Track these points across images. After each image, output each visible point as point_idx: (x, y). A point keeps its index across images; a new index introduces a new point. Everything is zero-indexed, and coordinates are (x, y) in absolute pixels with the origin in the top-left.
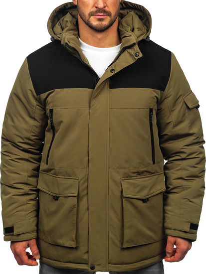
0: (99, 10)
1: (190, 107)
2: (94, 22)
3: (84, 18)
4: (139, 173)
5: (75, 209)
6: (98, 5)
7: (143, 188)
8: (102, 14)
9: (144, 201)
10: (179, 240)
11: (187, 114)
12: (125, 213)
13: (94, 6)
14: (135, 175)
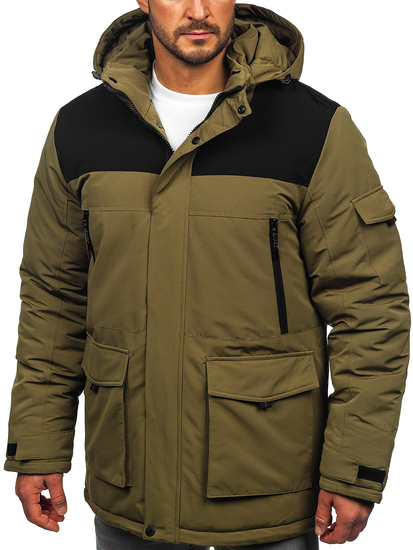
0: (196, 24)
1: (368, 221)
2: (186, 47)
3: (165, 41)
4: (246, 350)
5: (122, 412)
6: (194, 12)
7: (257, 380)
8: (201, 31)
9: (261, 407)
10: (340, 500)
11: (360, 236)
12: (212, 427)
13: (184, 15)
14: (237, 352)
